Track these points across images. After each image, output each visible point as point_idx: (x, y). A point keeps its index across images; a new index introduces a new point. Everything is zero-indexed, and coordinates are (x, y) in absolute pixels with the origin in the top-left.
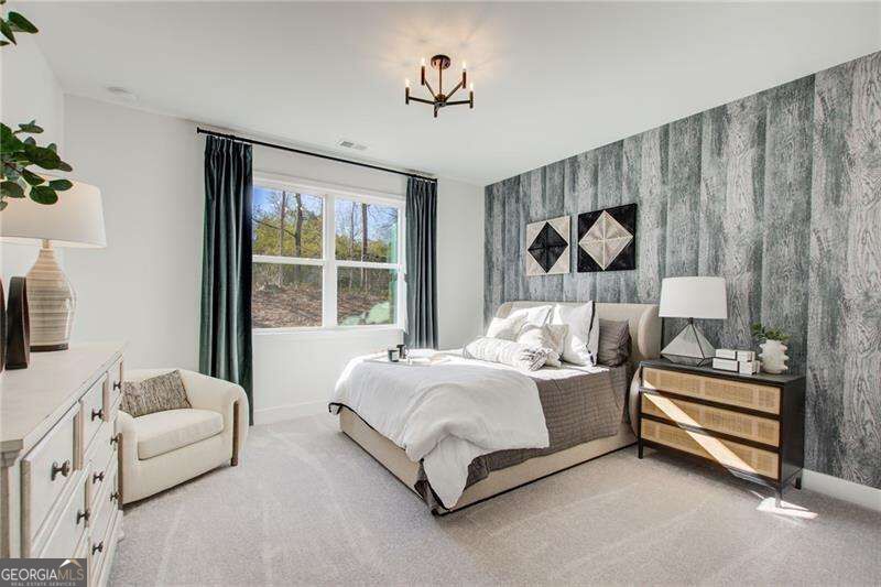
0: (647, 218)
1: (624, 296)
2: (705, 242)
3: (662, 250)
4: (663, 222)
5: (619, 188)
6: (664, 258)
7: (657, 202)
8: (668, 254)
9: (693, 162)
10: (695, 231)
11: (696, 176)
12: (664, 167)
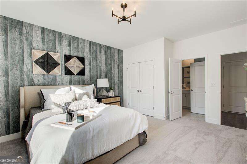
0: (87, 62)
1: (81, 83)
2: (98, 71)
3: (90, 71)
4: (90, 64)
5: (78, 51)
6: (91, 73)
7: (89, 59)
8: (92, 73)
9: (96, 53)
10: (97, 68)
11: (96, 56)
12: (90, 51)
